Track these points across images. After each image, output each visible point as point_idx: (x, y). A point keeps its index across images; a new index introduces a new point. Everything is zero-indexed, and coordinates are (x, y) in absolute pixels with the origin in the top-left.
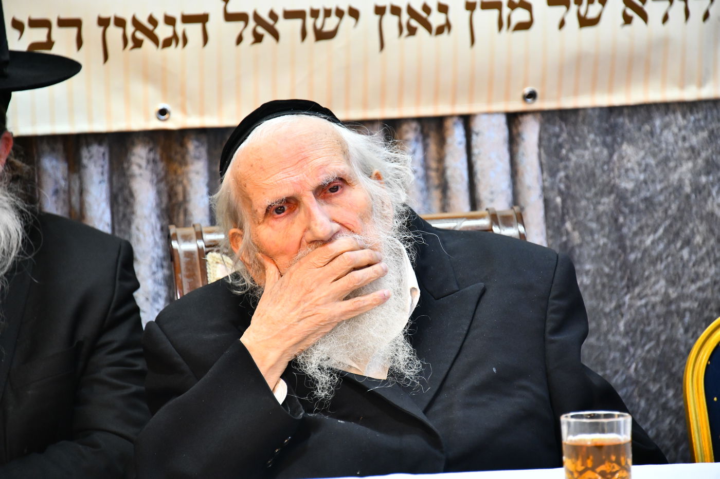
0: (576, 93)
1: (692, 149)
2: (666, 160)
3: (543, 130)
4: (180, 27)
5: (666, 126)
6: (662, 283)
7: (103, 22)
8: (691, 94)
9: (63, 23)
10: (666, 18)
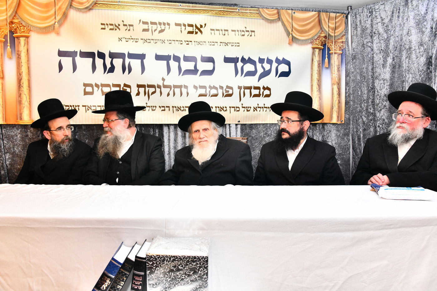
0: (246, 122)
1: (263, 131)
2: (259, 132)
3: (241, 127)
4: (185, 108)
5: (260, 127)
6: (258, 150)
7: (173, 107)
8: (263, 123)
9: (167, 107)
10: (260, 111)
